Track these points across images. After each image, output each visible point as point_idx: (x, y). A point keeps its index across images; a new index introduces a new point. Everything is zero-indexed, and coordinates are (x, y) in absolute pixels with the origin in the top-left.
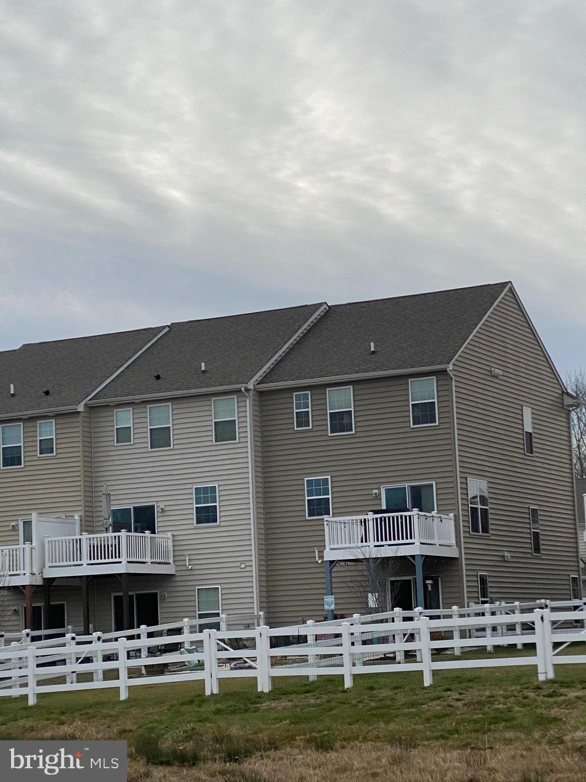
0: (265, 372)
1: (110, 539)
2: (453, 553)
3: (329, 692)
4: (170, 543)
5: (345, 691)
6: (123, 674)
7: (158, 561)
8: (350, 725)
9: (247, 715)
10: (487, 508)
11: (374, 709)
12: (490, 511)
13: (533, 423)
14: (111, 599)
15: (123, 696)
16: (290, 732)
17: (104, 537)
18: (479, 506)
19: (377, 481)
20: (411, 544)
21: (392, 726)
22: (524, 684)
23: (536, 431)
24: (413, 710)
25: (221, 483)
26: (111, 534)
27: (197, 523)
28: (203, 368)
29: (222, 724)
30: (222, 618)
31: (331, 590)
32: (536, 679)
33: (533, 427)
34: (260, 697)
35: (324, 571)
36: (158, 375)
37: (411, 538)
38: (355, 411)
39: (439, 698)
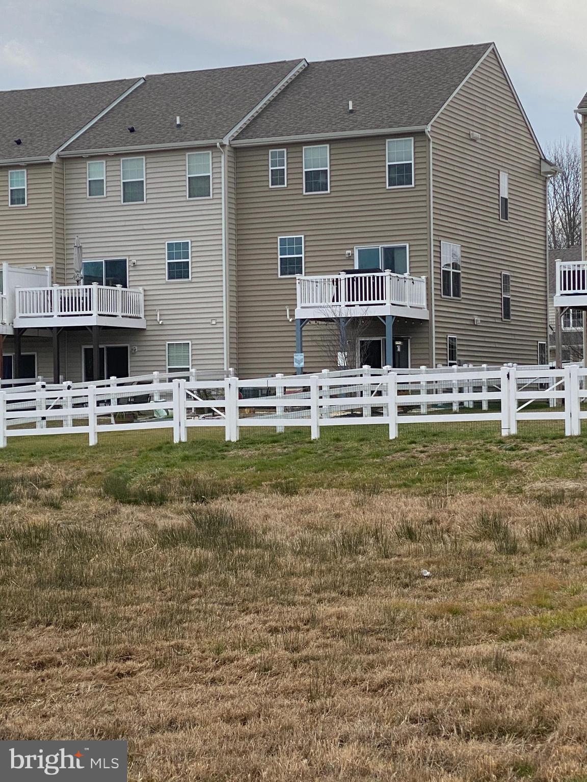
0: (241, 128)
1: (81, 291)
2: (423, 315)
3: (296, 443)
4: (142, 298)
5: (311, 442)
6: (93, 421)
7: (129, 314)
8: (316, 473)
9: (215, 462)
10: (460, 272)
11: (340, 459)
12: (462, 275)
13: (509, 188)
14: (81, 352)
15: (93, 441)
16: (256, 478)
17: (75, 290)
18: (452, 270)
19: (350, 241)
20: (382, 304)
21: (357, 475)
22: (487, 439)
23: (512, 197)
24: (378, 460)
25: (194, 239)
26: (82, 287)
27: (169, 279)
28: (178, 122)
29: (190, 470)
30: (192, 373)
31: (301, 349)
32: (499, 434)
33: (509, 193)
34: (227, 446)
35: (295, 329)
36: (133, 128)
37: (382, 299)
38: (330, 171)
39: (403, 450)
